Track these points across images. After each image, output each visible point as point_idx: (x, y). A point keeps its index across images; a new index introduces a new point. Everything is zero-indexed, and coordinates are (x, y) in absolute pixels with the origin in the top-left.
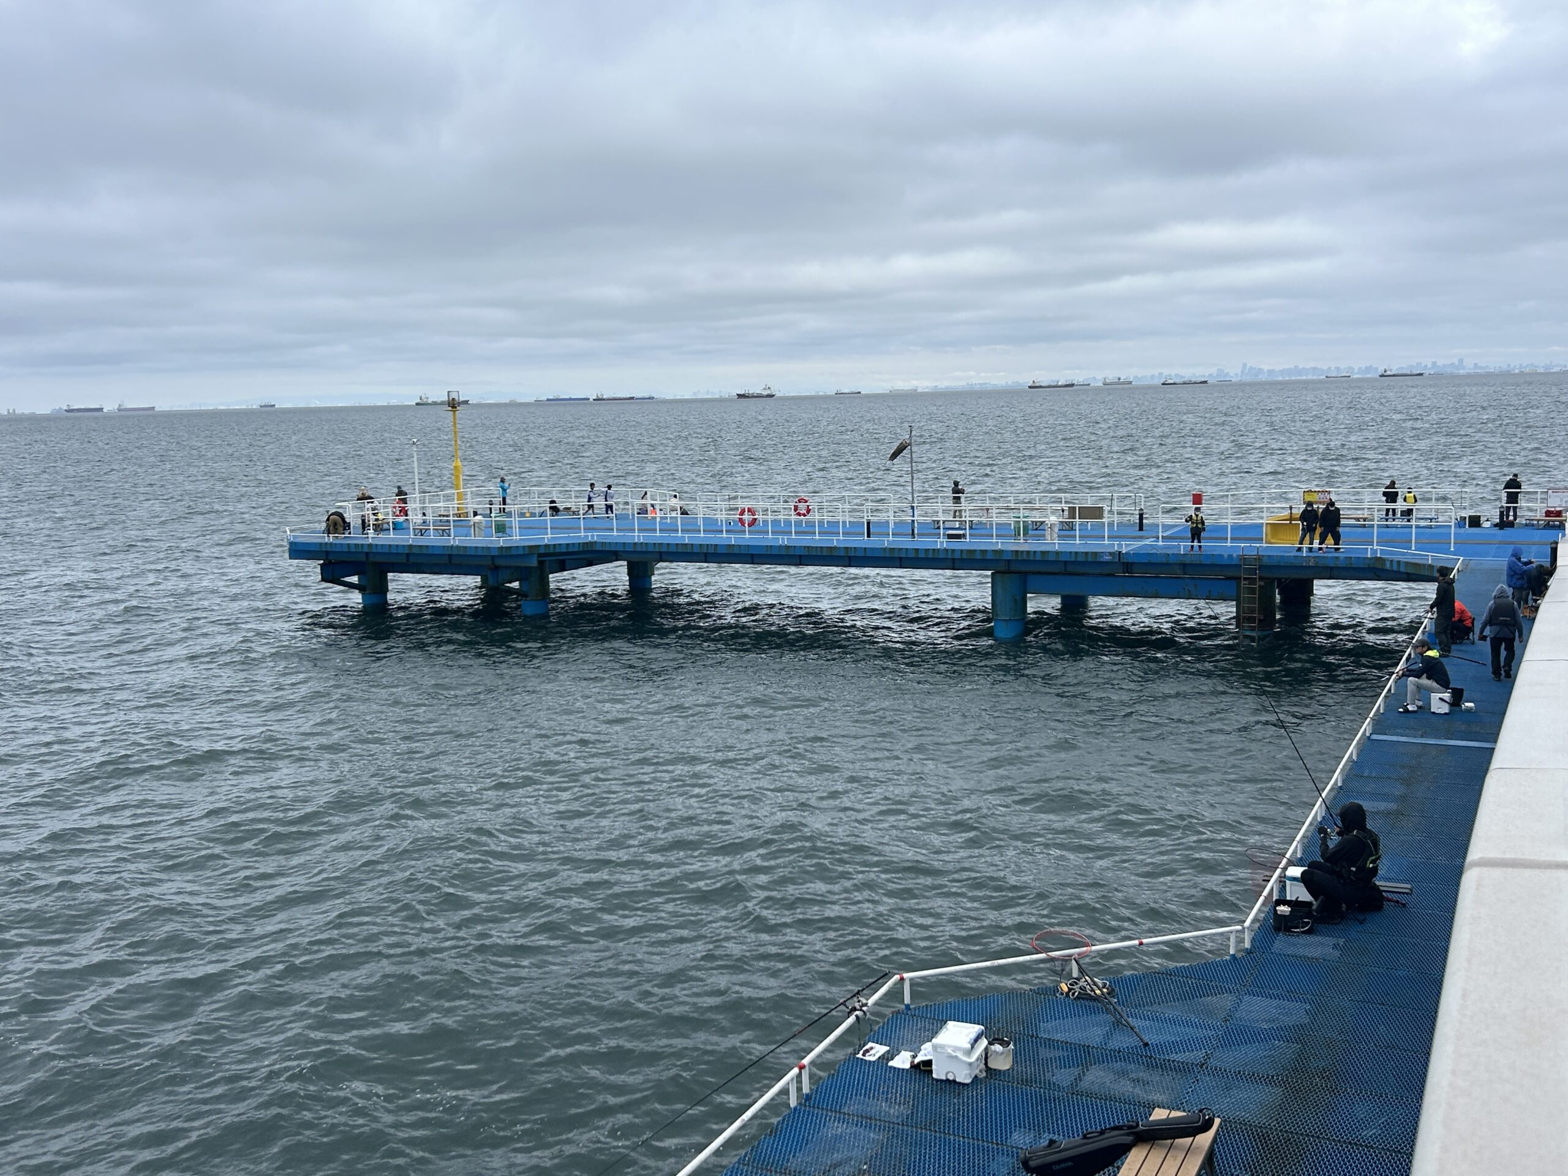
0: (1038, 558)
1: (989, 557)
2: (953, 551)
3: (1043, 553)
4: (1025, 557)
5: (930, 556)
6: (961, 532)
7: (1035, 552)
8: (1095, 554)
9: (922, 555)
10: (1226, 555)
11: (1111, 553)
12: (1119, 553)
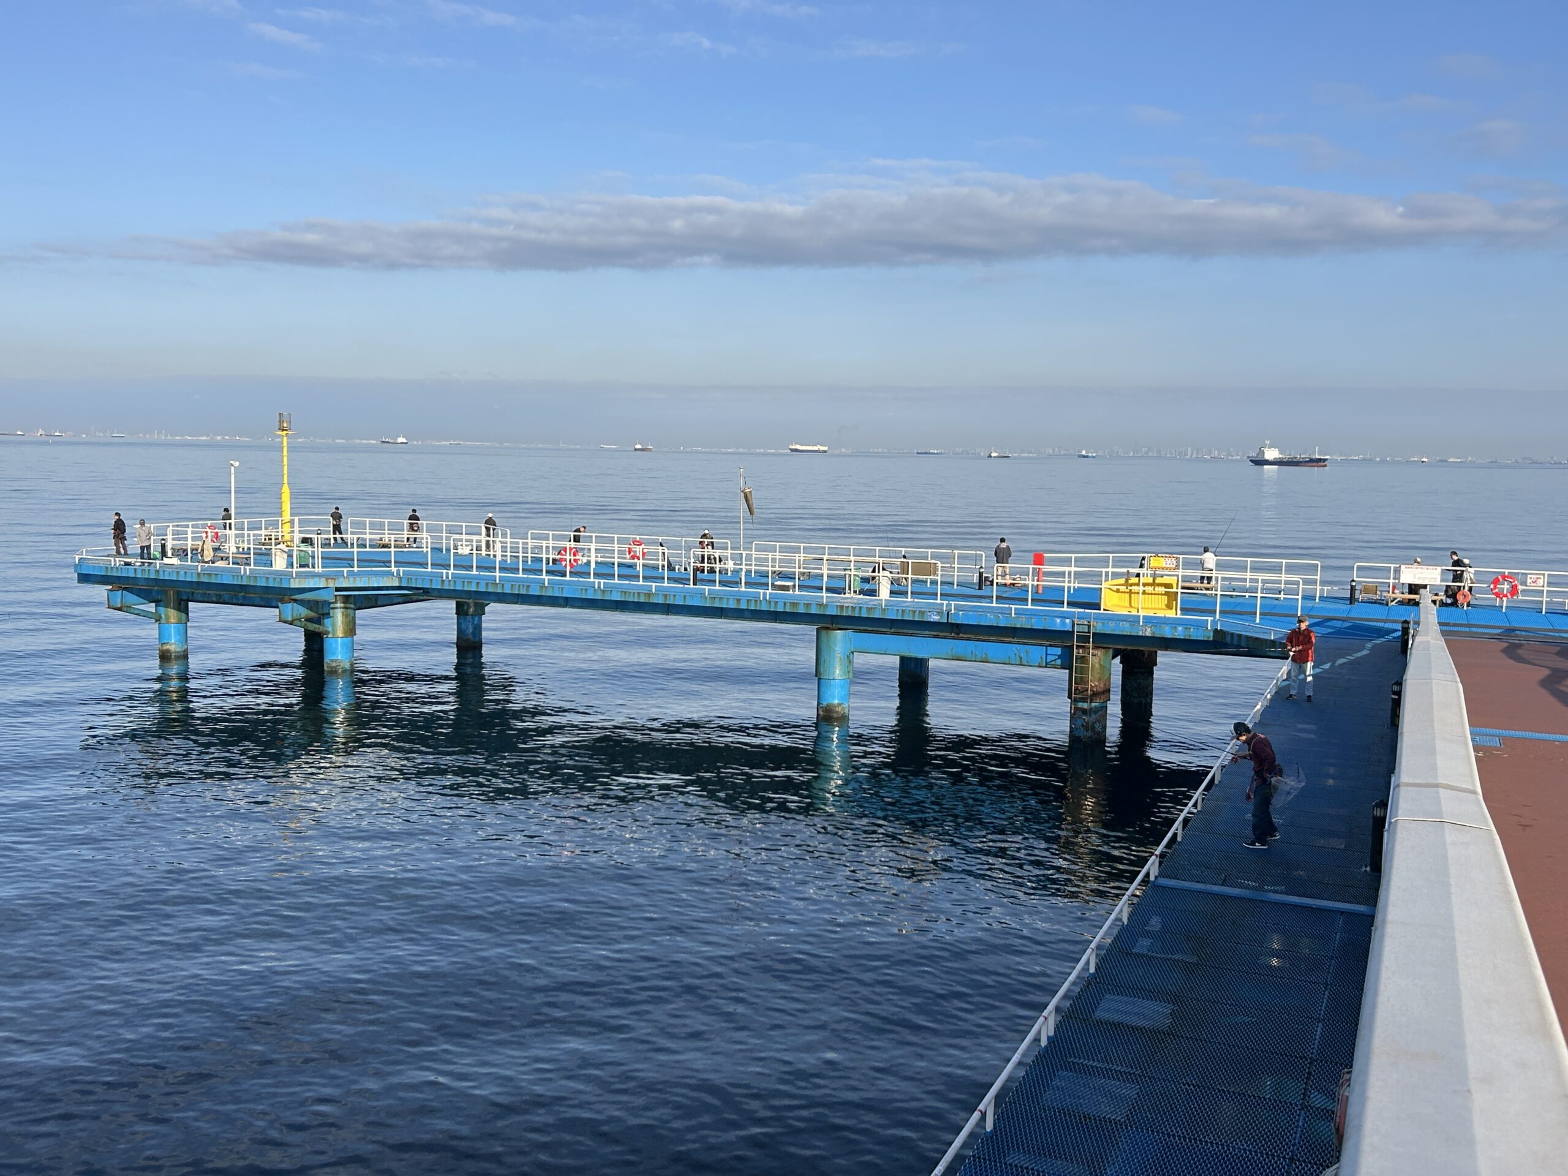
0: (864, 614)
1: (814, 610)
2: (775, 603)
3: (869, 609)
4: (850, 613)
5: (752, 607)
7: (860, 608)
8: (922, 613)
9: (743, 606)
10: (1058, 620)
11: (939, 613)
12: (948, 613)
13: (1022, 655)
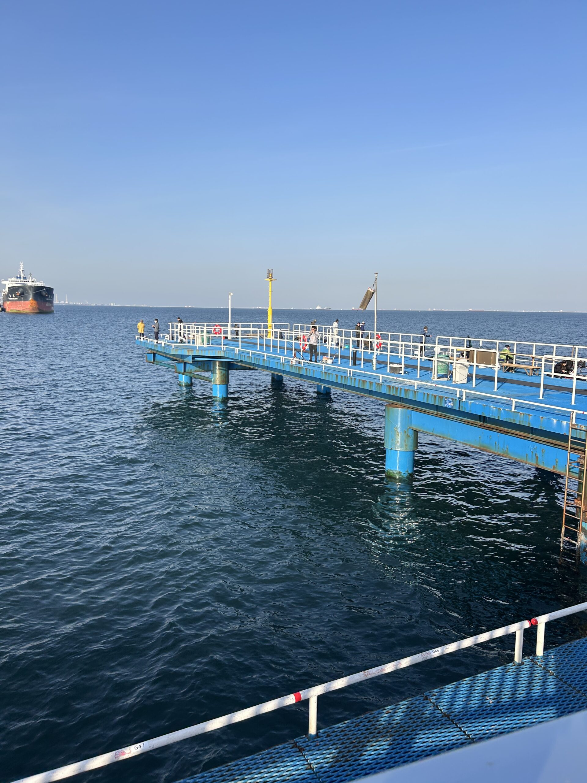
0: (403, 395)
1: (374, 388)
5: (343, 382)
8: (441, 398)
9: (339, 381)
10: (555, 421)
11: (453, 400)
12: (460, 401)
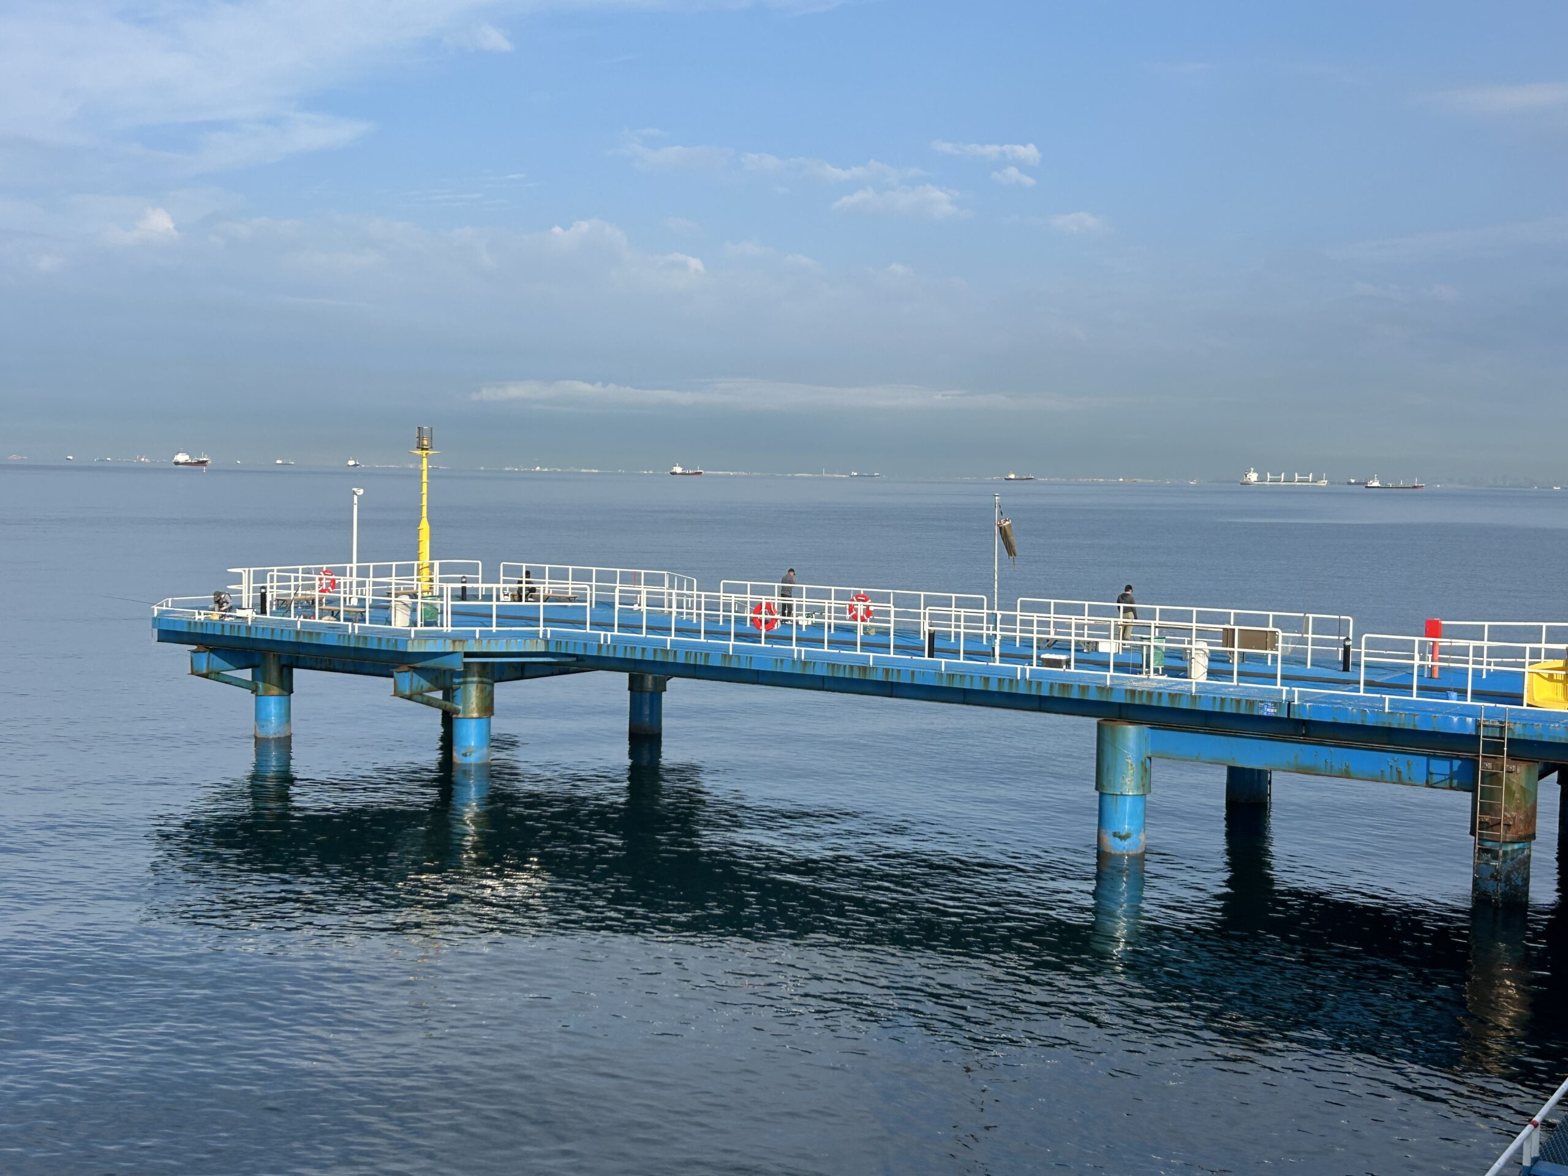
0: (1165, 703)
1: (1092, 696)
2: (1039, 684)
3: (1173, 696)
4: (1145, 701)
5: (1006, 689)
6: (1063, 657)
7: (1160, 694)
8: (1251, 703)
9: (993, 687)
10: (1455, 719)
11: (1275, 704)
12: (1289, 705)
13: (1401, 768)
